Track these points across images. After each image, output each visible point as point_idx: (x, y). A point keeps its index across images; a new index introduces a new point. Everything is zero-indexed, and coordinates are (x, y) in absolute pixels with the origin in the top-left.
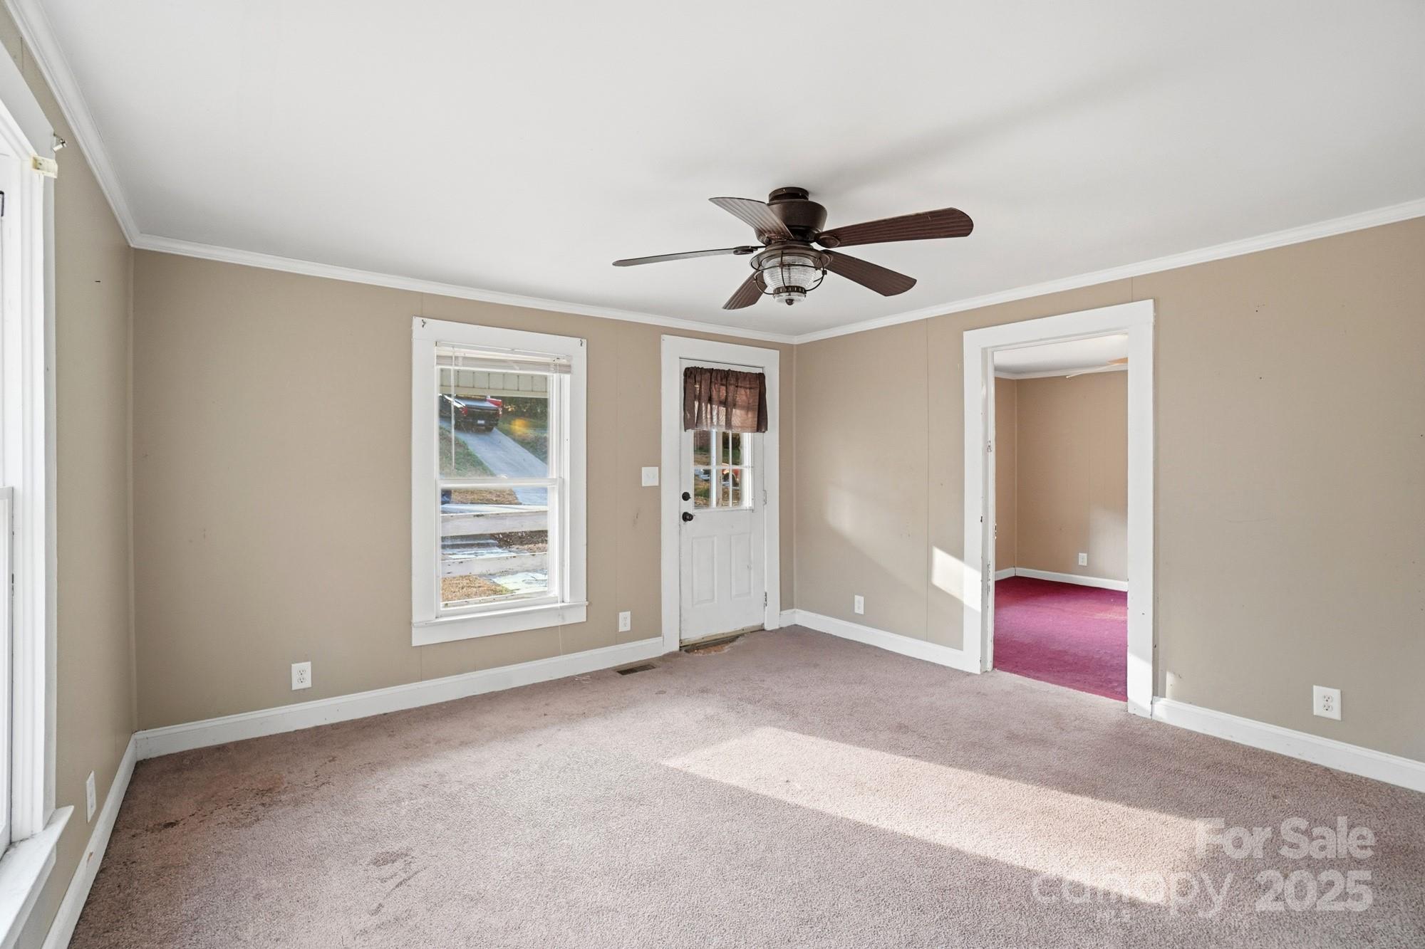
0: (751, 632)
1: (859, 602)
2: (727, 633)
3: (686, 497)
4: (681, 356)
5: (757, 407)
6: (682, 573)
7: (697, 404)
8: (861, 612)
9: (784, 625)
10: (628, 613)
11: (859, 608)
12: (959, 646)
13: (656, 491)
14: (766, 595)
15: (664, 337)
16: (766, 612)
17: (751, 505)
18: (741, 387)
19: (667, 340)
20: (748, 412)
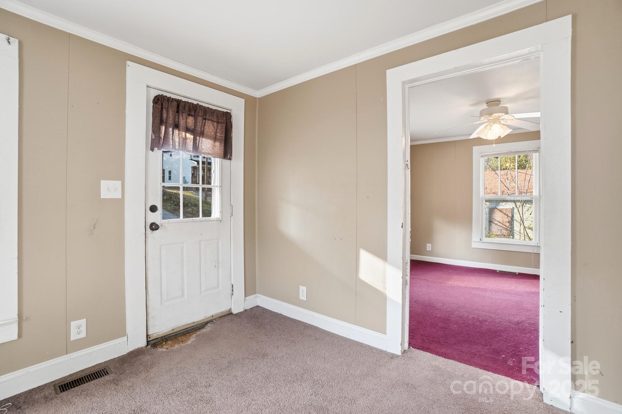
0: (220, 317)
1: (303, 291)
2: (197, 322)
3: (153, 209)
4: (150, 84)
5: (223, 138)
6: (149, 276)
7: (163, 128)
8: (304, 298)
9: (248, 307)
10: (83, 322)
11: (303, 296)
12: (383, 331)
13: (119, 203)
14: (233, 287)
15: (129, 63)
16: (233, 301)
17: (219, 217)
18: (209, 120)
19: (132, 68)
20: (215, 142)
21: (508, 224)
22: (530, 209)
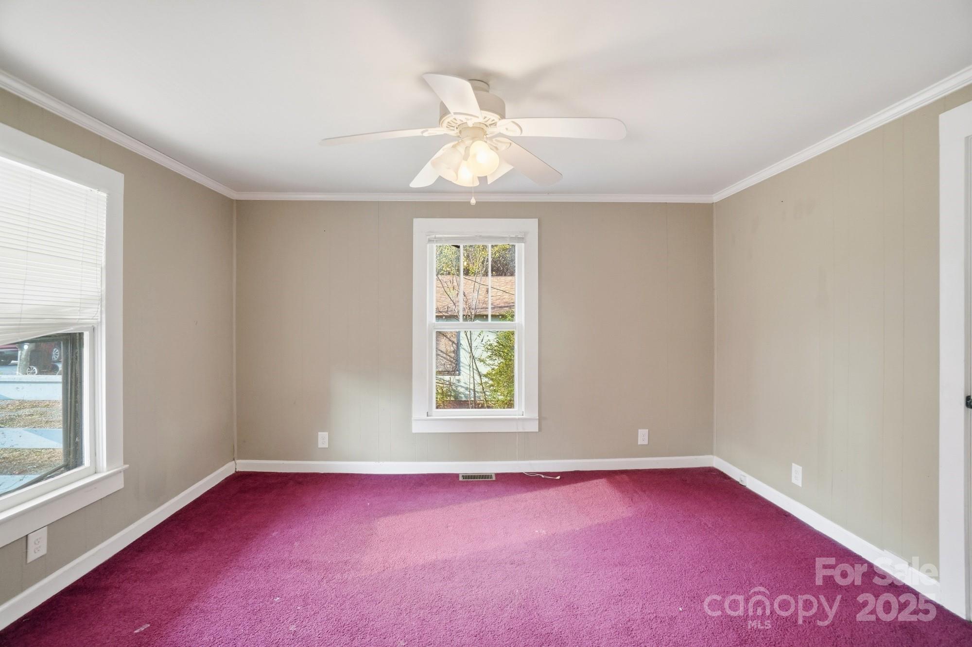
21: (453, 355)
22: (481, 334)
